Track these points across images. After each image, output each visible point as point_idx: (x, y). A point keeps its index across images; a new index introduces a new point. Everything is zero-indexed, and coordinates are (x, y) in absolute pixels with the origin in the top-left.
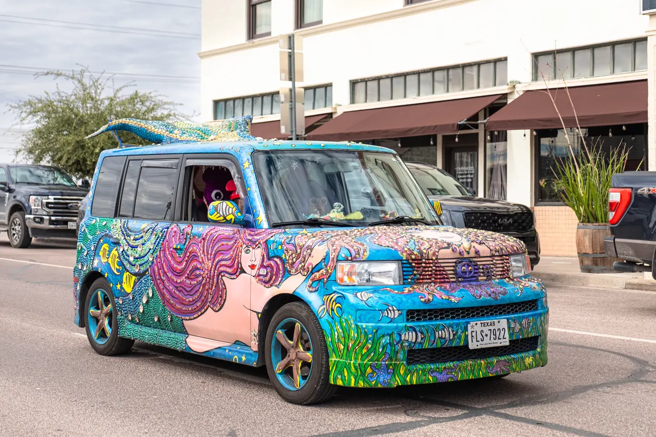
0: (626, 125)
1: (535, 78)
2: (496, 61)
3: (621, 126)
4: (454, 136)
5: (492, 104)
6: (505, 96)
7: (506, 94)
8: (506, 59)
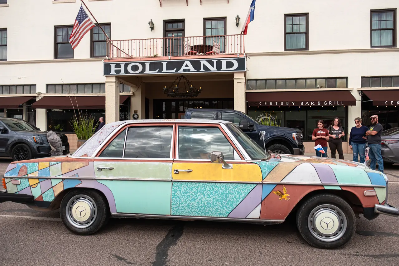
0: (87, 109)
1: (47, 92)
2: (31, 85)
3: (86, 109)
4: (17, 110)
5: (31, 99)
6: (35, 97)
7: (36, 97)
8: (35, 85)
